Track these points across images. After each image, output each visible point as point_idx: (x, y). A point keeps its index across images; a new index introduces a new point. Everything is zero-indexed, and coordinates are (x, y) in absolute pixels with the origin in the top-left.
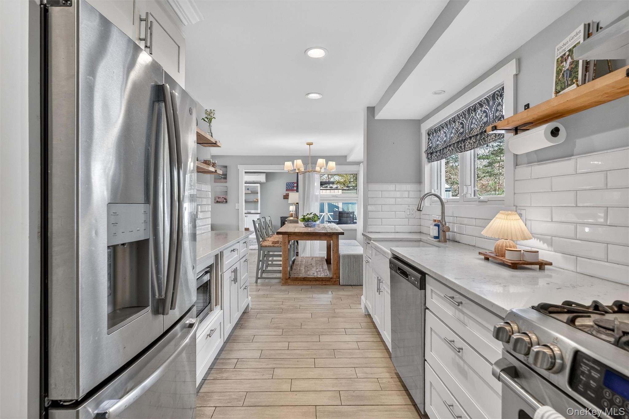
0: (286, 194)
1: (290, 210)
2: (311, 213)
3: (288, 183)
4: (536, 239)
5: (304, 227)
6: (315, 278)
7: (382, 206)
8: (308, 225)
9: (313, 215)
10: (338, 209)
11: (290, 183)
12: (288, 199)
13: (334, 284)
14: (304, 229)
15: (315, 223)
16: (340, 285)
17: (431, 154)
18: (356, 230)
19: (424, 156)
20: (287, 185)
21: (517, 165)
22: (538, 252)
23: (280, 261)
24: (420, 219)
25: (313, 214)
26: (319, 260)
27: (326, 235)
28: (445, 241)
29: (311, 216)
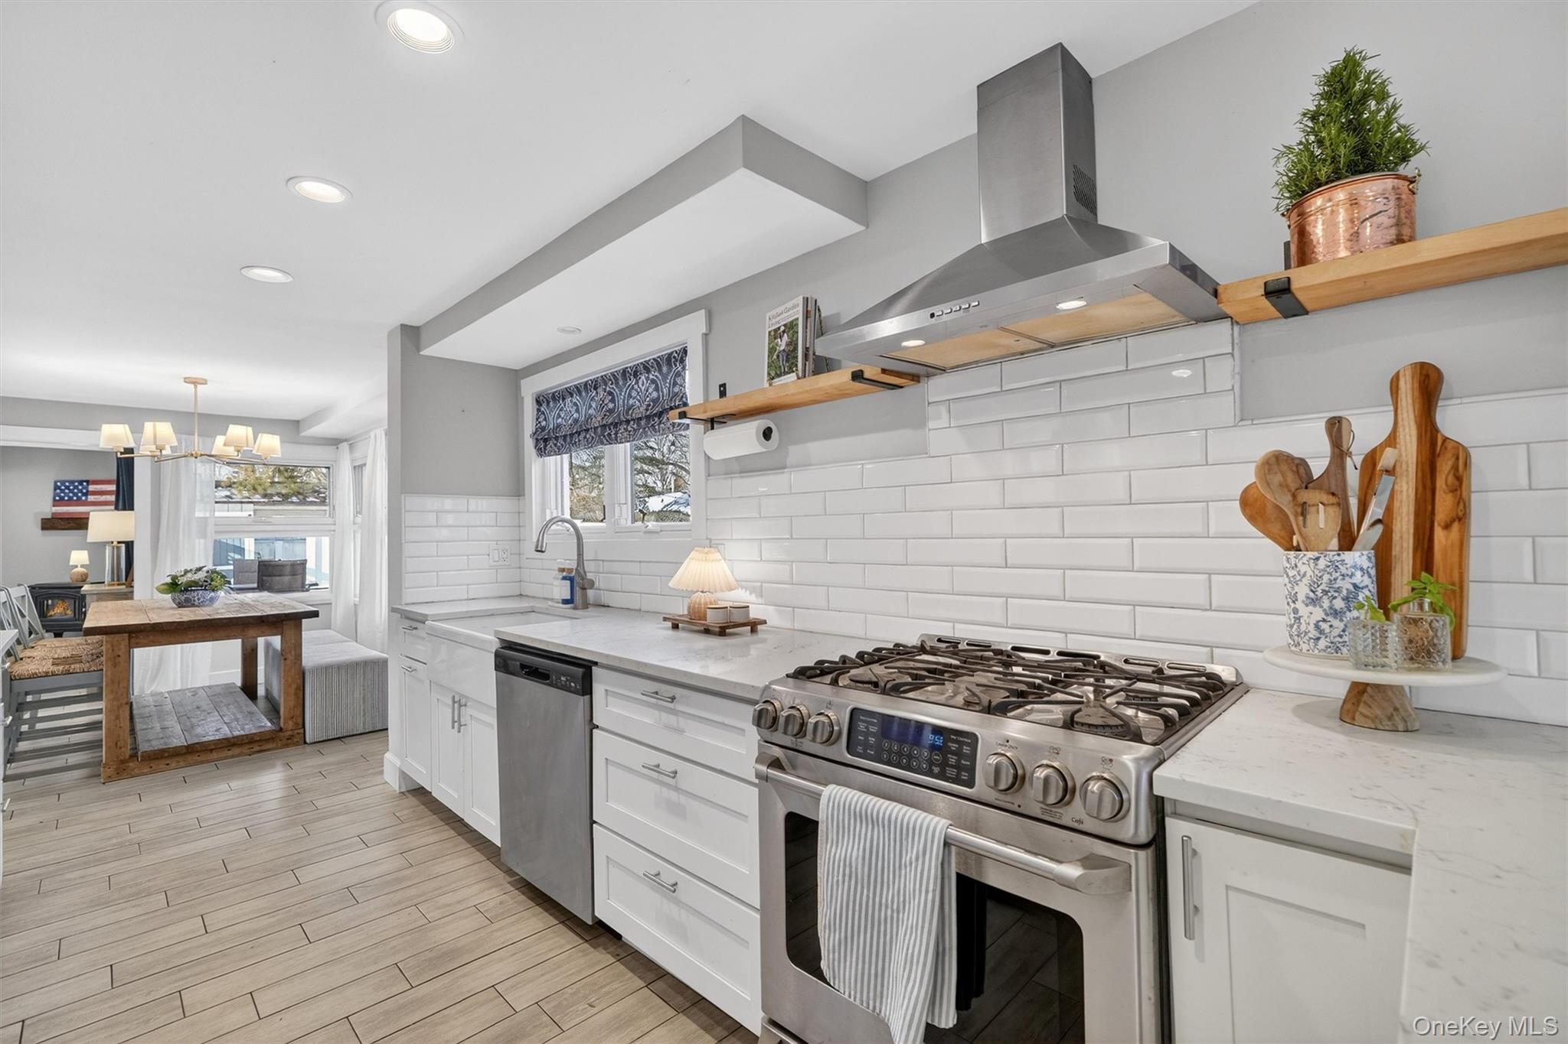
0: (53, 514)
1: (71, 564)
2: (199, 569)
3: (63, 483)
4: (744, 590)
5: (172, 608)
6: (227, 739)
7: (437, 545)
8: (187, 600)
9: (208, 572)
10: (241, 555)
11: (72, 482)
12: (87, 529)
13: (287, 745)
14: (172, 612)
15: (212, 594)
16: (305, 743)
17: (546, 440)
18: (331, 604)
19: (529, 444)
20: (56, 487)
21: (709, 476)
22: (748, 607)
23: (100, 711)
24: (520, 568)
25: (205, 569)
26: (217, 696)
27: (263, 621)
28: (586, 605)
29: (201, 575)
